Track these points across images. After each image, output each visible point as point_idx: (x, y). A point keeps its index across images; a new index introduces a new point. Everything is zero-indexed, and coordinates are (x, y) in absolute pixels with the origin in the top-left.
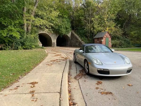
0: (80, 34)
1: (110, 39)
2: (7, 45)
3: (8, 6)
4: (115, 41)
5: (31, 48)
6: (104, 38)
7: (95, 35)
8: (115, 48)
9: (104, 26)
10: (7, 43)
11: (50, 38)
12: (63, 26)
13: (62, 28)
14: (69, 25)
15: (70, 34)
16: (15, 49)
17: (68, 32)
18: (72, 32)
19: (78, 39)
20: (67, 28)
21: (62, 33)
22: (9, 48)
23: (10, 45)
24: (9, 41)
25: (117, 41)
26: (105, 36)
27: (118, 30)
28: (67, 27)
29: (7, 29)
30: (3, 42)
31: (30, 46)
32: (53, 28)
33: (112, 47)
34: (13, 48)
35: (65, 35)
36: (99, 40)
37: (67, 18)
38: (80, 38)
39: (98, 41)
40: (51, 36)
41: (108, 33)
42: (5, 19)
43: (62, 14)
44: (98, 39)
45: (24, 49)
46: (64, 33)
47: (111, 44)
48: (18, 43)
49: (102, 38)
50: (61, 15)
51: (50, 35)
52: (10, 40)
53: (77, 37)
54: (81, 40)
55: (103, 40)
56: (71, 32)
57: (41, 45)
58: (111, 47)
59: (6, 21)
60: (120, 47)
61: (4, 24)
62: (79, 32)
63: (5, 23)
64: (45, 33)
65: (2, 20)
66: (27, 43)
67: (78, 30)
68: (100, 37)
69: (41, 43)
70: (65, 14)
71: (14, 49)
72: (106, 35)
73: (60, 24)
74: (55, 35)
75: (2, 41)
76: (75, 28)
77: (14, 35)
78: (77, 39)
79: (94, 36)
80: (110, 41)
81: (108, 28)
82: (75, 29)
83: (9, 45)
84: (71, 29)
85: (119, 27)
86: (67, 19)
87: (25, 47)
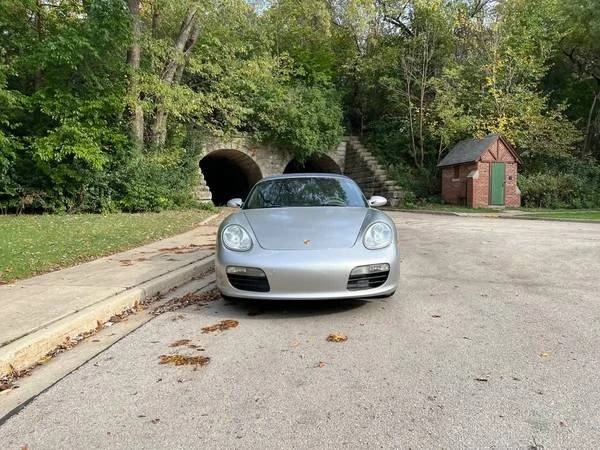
0: (381, 148)
1: (512, 170)
2: (61, 193)
3: (60, 45)
4: (541, 177)
5: (153, 206)
6: (479, 164)
7: (446, 152)
8: (535, 209)
9: (486, 114)
10: (60, 185)
11: (258, 168)
12: (307, 117)
13: (302, 126)
14: (334, 114)
15: (343, 153)
16: (90, 211)
17: (331, 143)
18: (348, 144)
19: (372, 173)
20: (324, 128)
21: (303, 146)
22: (66, 205)
23: (70, 196)
24: (67, 178)
25: (547, 180)
26: (487, 157)
27: (556, 129)
28: (326, 122)
29: (57, 133)
30: (44, 181)
31: (147, 199)
32: (265, 130)
33: (523, 204)
34: (82, 205)
35: (315, 154)
36: (462, 174)
37: (326, 83)
38: (380, 166)
39: (457, 176)
40: (259, 163)
41: (502, 140)
42: (50, 94)
43: (306, 69)
44: (457, 167)
45: (126, 210)
46: (312, 148)
47: (518, 191)
48: (102, 187)
49: (472, 165)
50: (301, 72)
51: (254, 158)
52: (71, 174)
53: (369, 163)
54: (383, 177)
55: (476, 175)
56: (344, 144)
57: (206, 196)
58: (518, 205)
59: (56, 103)
60: (564, 204)
61: (49, 113)
62: (379, 142)
63: (53, 108)
64: (234, 148)
65: (42, 99)
66: (137, 188)
67: (375, 133)
68: (464, 160)
69: (208, 188)
70: (318, 70)
71: (85, 211)
72: (493, 149)
73: (294, 111)
74: (276, 157)
75: (41, 177)
76: (364, 127)
77: (80, 152)
78: (368, 170)
79: (443, 157)
80: (510, 178)
81: (503, 121)
82: (364, 131)
83: (66, 194)
84: (342, 130)
85: (563, 113)
86: (328, 88)
87: (128, 200)
